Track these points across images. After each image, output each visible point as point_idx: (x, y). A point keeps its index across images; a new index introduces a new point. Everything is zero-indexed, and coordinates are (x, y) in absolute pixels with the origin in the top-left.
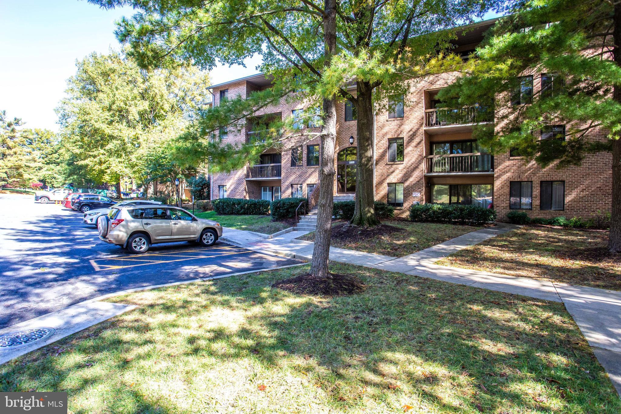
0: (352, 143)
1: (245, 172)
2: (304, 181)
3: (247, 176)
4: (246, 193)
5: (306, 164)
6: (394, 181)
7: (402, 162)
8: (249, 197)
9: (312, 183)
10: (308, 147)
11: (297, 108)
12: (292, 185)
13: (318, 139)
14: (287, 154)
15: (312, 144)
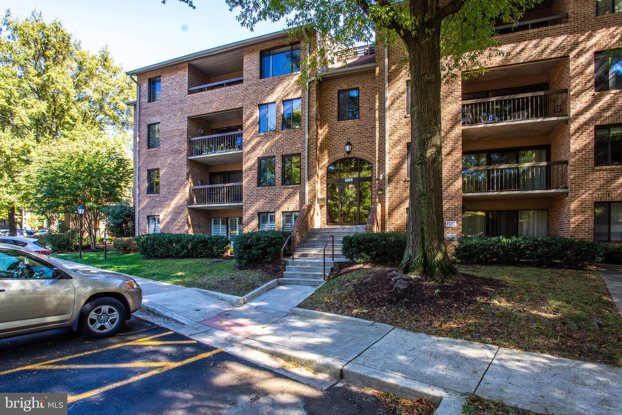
0: (349, 153)
1: (187, 196)
2: (278, 208)
3: (190, 201)
4: (189, 226)
5: (280, 182)
8: (194, 232)
9: (290, 210)
10: (283, 157)
11: (267, 102)
12: (259, 214)
13: (299, 145)
14: (250, 169)
15: (289, 153)
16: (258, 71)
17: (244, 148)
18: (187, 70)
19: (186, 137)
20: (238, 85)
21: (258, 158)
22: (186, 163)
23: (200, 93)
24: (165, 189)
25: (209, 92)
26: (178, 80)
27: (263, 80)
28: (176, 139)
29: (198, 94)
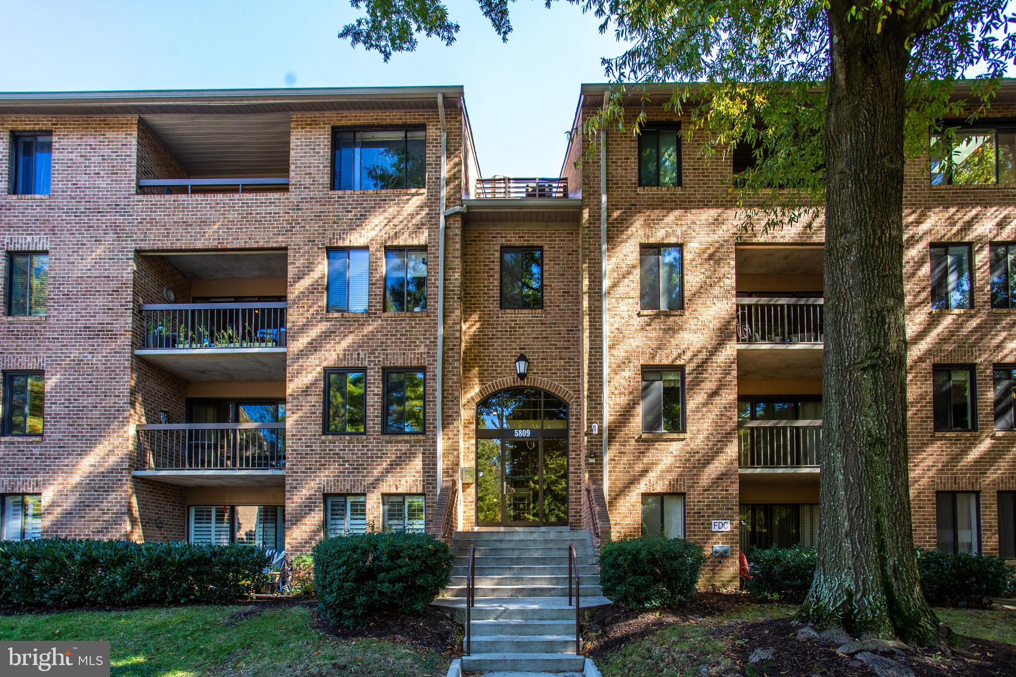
0: (522, 377)
1: (131, 446)
2: (374, 485)
3: (137, 460)
4: (133, 522)
5: (378, 428)
6: (659, 488)
7: (682, 436)
8: (146, 536)
9: (401, 490)
10: (386, 372)
11: (347, 243)
12: (326, 496)
13: (422, 349)
14: (306, 391)
15: (400, 363)
16: (328, 170)
17: (289, 342)
18: (135, 134)
19: (130, 298)
20: (277, 195)
21: (326, 369)
22: (127, 364)
23: (173, 197)
24: (63, 425)
25: (199, 197)
26: (106, 152)
27: (340, 193)
28: (100, 301)
29: (167, 197)
